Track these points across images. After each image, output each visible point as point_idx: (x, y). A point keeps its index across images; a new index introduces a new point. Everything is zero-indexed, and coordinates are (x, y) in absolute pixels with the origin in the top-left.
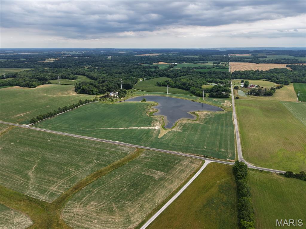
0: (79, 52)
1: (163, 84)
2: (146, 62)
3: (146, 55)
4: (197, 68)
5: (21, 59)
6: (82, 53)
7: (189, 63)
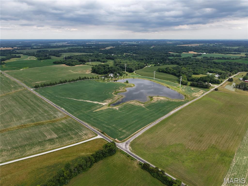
0: (136, 43)
1: (162, 71)
2: (177, 51)
3: (185, 45)
4: (220, 58)
5: (93, 47)
6: (138, 43)
7: (220, 53)
